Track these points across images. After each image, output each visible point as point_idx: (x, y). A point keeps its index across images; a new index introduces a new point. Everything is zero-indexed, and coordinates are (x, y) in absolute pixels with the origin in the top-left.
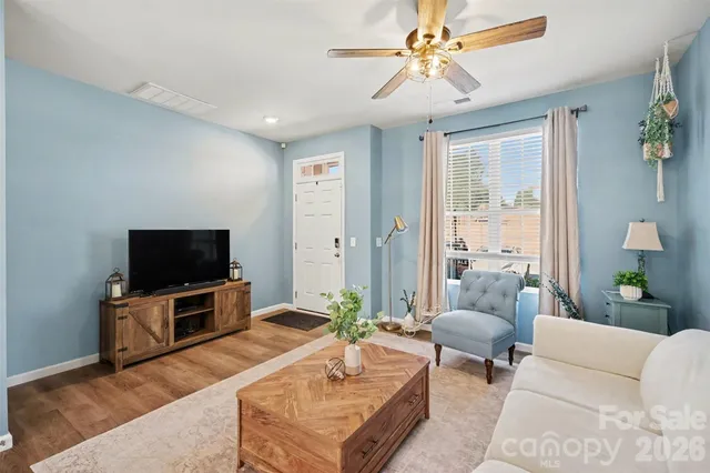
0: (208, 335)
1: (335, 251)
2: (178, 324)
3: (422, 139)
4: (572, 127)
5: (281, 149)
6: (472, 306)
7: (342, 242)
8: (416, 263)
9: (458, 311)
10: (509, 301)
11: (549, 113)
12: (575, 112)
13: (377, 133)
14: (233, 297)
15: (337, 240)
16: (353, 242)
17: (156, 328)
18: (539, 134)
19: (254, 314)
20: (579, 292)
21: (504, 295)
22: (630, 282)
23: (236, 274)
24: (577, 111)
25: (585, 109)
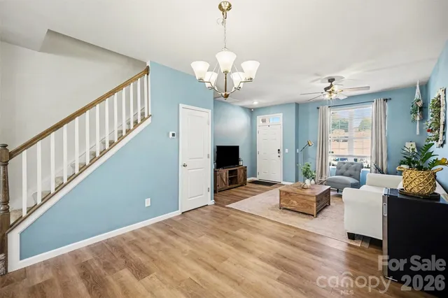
0: (237, 185)
1: (278, 155)
2: (229, 178)
3: (318, 108)
4: (385, 106)
5: (252, 112)
6: (342, 174)
7: (281, 151)
8: (316, 159)
9: (337, 177)
10: (357, 172)
11: (375, 100)
12: (386, 100)
13: (297, 105)
14: (242, 171)
15: (279, 150)
16: (287, 150)
17: (225, 180)
18: (371, 108)
19: (248, 179)
20: (387, 169)
21: (355, 170)
22: (404, 164)
23: (241, 163)
24: (387, 100)
25: (390, 99)
